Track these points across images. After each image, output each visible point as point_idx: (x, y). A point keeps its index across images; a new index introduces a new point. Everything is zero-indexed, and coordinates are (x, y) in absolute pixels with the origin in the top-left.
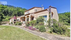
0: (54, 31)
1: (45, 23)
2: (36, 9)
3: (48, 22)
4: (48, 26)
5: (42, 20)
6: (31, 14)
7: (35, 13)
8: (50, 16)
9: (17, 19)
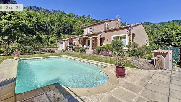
0: (132, 55)
1: (124, 48)
2: (107, 24)
3: (127, 46)
4: (127, 51)
5: (119, 44)
6: (100, 34)
7: (106, 32)
8: (130, 39)
9: (73, 41)
